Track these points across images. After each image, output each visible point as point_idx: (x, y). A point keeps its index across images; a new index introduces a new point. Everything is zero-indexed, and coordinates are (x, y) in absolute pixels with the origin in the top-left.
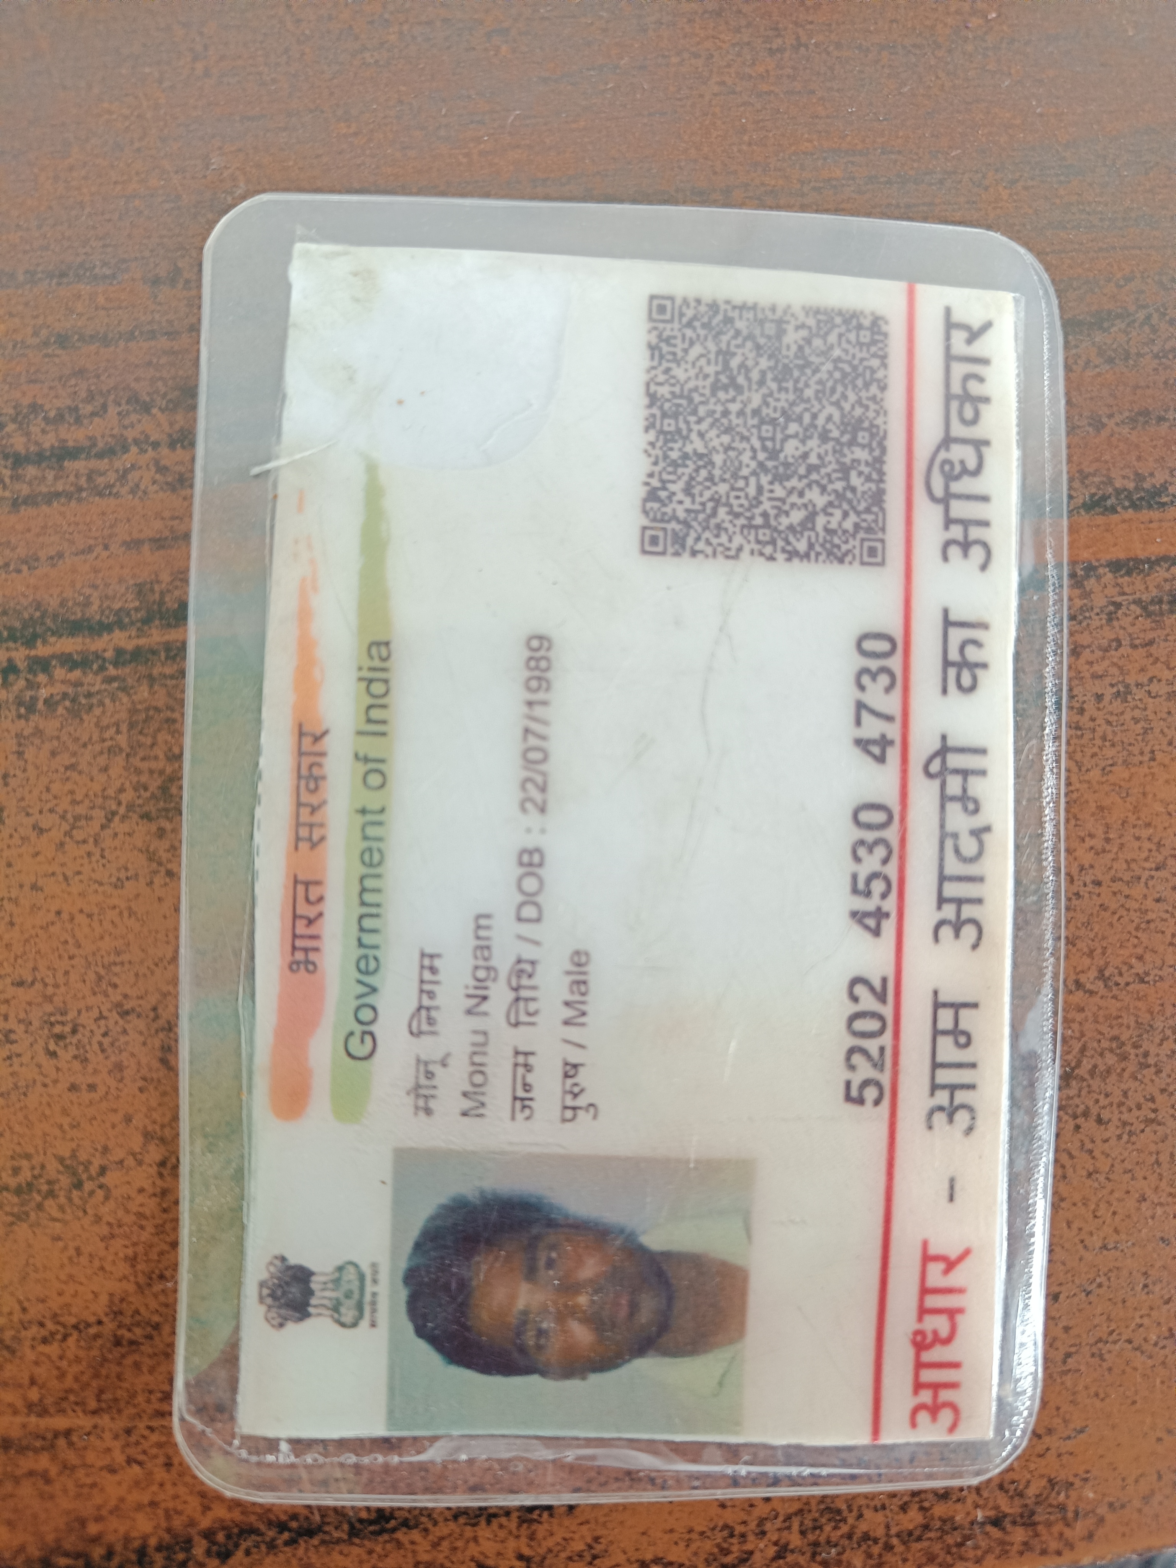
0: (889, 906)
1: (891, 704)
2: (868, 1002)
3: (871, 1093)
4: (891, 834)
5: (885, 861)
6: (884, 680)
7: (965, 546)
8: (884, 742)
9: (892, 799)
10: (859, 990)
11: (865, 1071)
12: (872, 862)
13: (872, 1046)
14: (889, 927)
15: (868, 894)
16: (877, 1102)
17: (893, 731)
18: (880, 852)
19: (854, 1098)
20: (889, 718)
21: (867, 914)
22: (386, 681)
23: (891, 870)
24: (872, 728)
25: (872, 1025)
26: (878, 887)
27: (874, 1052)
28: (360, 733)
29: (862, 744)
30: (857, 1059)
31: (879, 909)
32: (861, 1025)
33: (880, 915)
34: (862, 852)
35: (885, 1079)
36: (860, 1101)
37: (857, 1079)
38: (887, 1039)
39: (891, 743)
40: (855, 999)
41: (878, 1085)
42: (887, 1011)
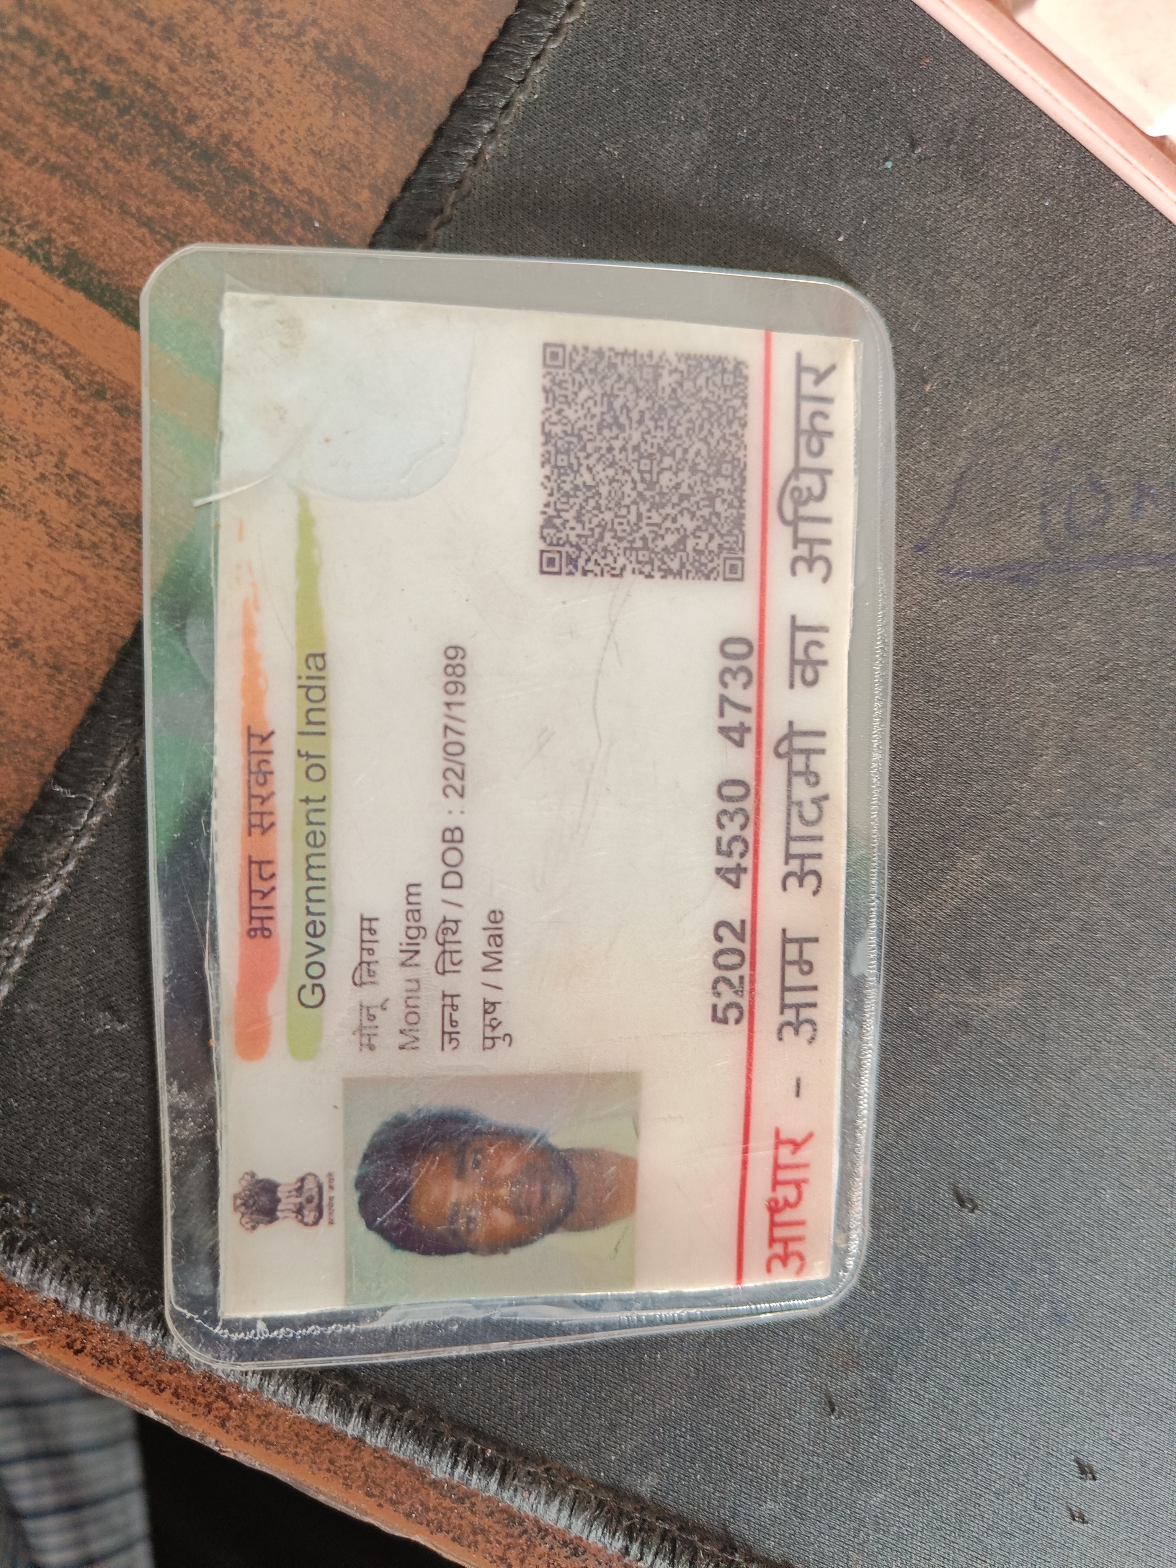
0: (747, 862)
1: (748, 697)
2: (730, 941)
3: (733, 1014)
4: (748, 805)
5: (743, 827)
6: (742, 677)
7: (810, 562)
8: (743, 729)
9: (749, 776)
10: (723, 931)
11: (728, 996)
12: (732, 828)
13: (733, 976)
14: (746, 880)
15: (730, 854)
16: (737, 1021)
17: (750, 720)
18: (739, 819)
19: (718, 1017)
20: (747, 709)
21: (729, 870)
22: (323, 688)
23: (748, 834)
24: (733, 717)
25: (734, 959)
26: (738, 848)
27: (735, 981)
28: (301, 733)
29: (724, 731)
30: (722, 987)
31: (739, 865)
32: (724, 960)
33: (740, 870)
34: (725, 820)
35: (744, 1003)
36: (725, 1021)
37: (721, 1004)
38: (745, 970)
39: (749, 729)
40: (719, 939)
41: (738, 1006)
42: (746, 948)
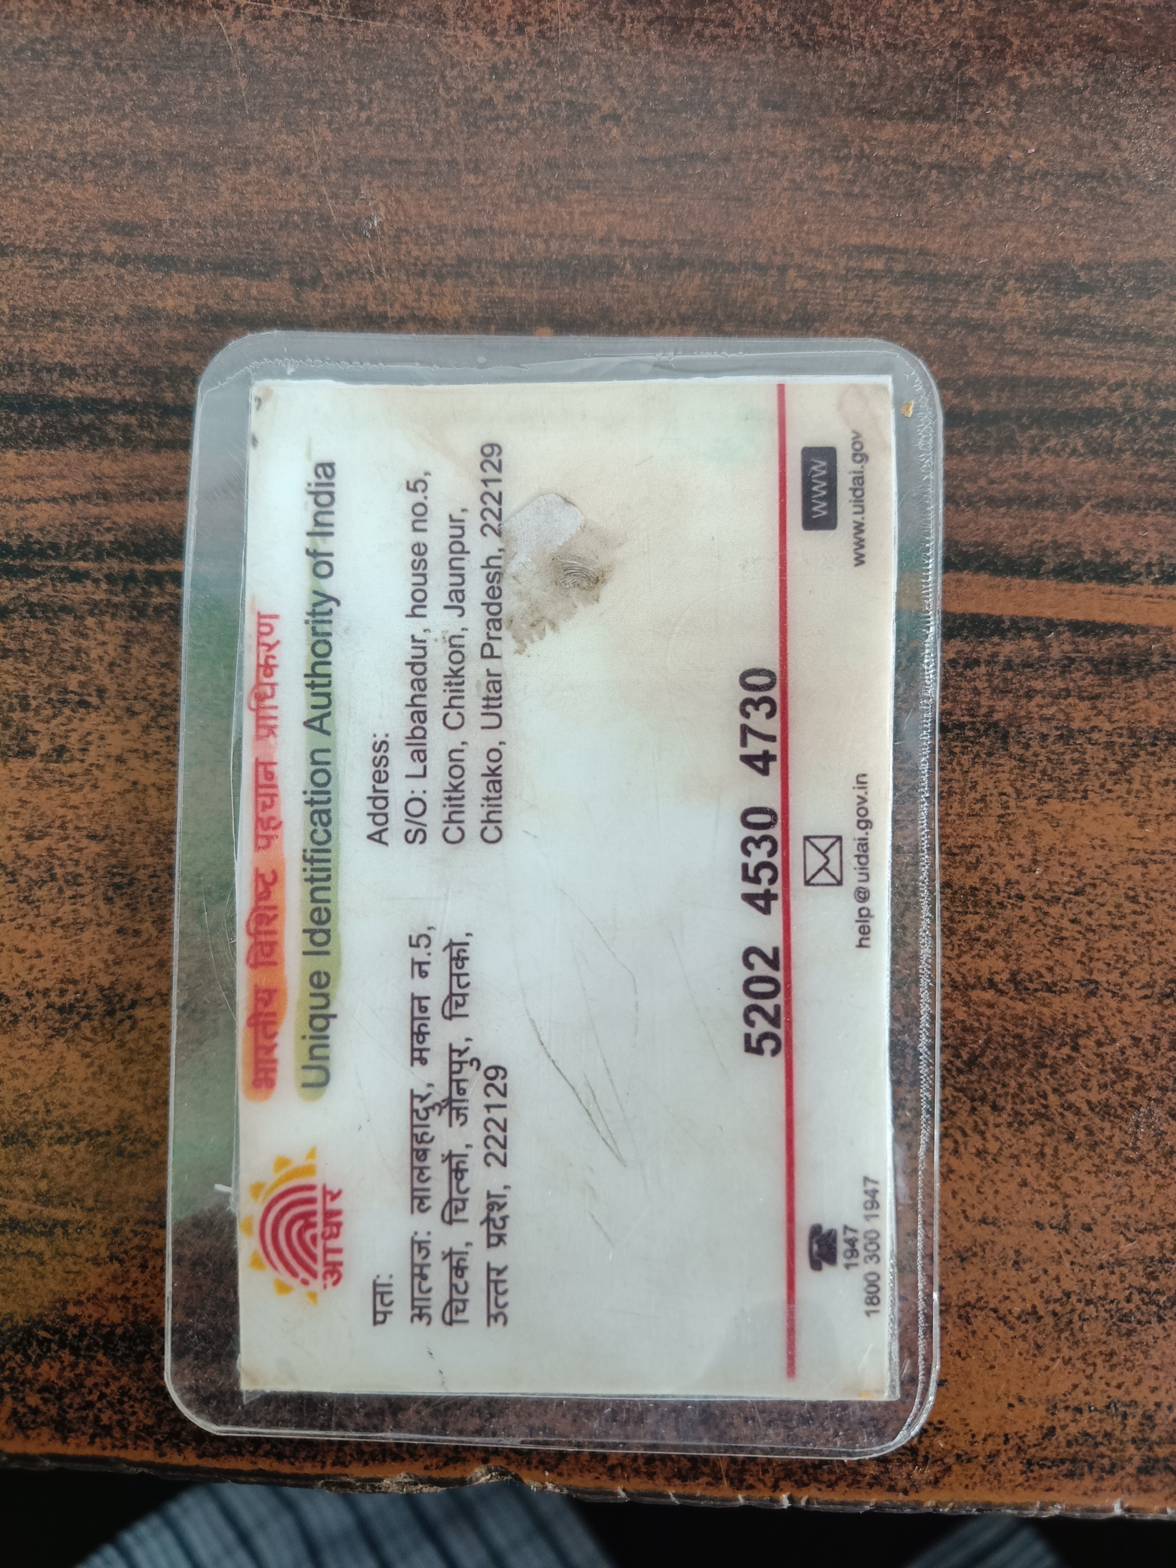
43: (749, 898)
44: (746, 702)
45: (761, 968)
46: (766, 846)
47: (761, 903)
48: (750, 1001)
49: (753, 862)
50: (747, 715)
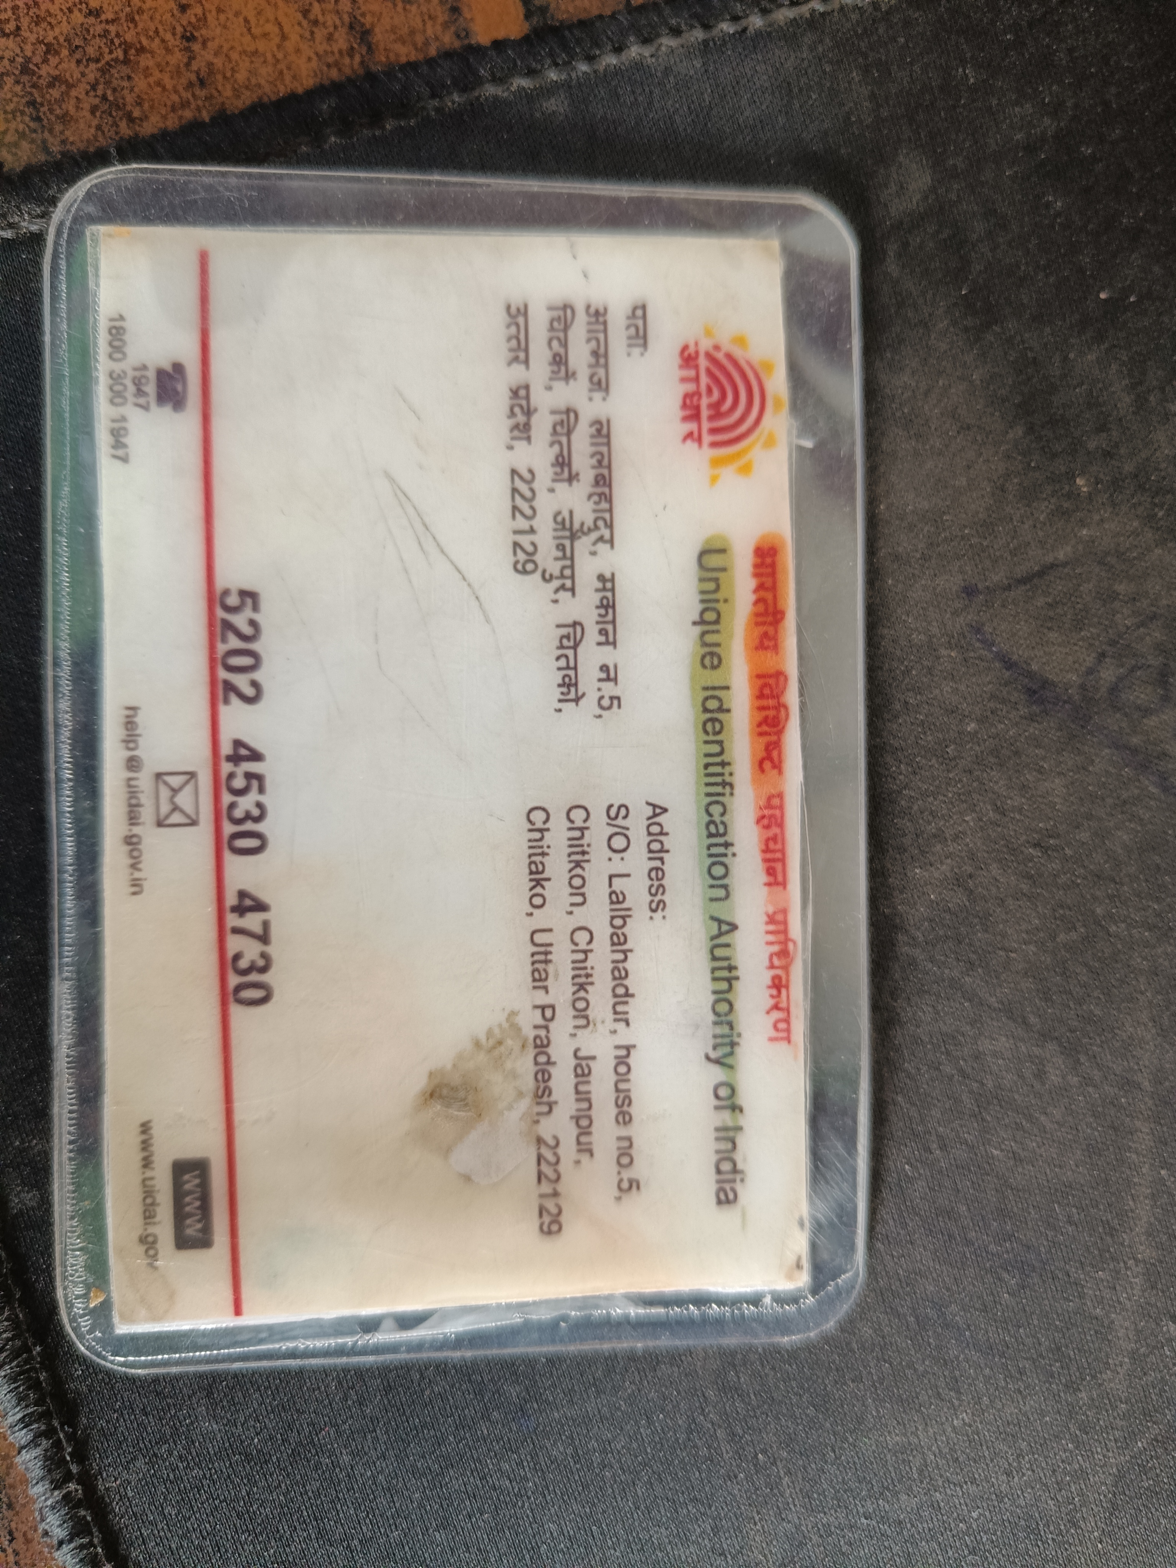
43: (256, 756)
44: (264, 970)
45: (241, 681)
46: (238, 813)
47: (243, 752)
48: (254, 646)
49: (253, 797)
50: (263, 955)
